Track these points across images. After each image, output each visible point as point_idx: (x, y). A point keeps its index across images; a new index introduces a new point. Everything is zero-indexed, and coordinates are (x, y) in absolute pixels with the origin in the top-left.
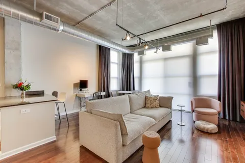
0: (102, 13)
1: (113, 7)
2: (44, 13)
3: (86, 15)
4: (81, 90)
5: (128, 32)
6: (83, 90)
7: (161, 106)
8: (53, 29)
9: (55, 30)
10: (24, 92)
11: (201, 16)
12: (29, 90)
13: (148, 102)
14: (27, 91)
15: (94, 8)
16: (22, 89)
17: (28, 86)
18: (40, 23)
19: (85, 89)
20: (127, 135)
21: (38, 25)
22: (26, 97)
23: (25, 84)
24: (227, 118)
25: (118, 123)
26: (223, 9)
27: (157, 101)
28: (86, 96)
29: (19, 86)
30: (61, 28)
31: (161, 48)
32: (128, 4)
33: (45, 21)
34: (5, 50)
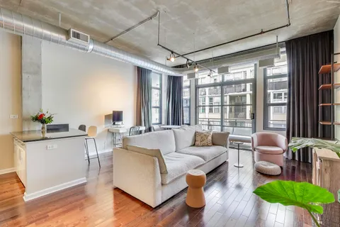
0: (141, 28)
1: (154, 21)
2: (72, 30)
3: (121, 30)
4: (114, 124)
5: (172, 52)
6: (116, 123)
7: (214, 144)
8: (81, 49)
9: (84, 49)
10: (45, 125)
11: (262, 32)
12: (51, 124)
13: (198, 138)
14: (49, 124)
15: (132, 23)
16: (43, 122)
17: (50, 118)
18: (67, 42)
19: (120, 123)
20: (167, 173)
21: (64, 43)
22: (47, 132)
23: (47, 116)
24: (297, 159)
25: (157, 159)
26: (287, 26)
27: (210, 138)
28: (121, 132)
29: (40, 119)
30: (91, 47)
31: (216, 71)
32: (173, 18)
33: (73, 39)
34: (23, 74)
